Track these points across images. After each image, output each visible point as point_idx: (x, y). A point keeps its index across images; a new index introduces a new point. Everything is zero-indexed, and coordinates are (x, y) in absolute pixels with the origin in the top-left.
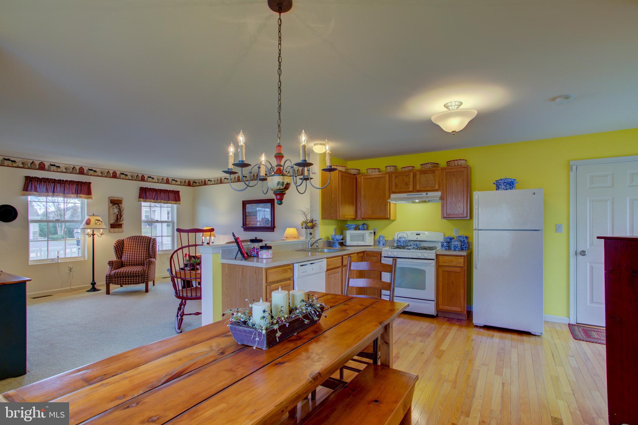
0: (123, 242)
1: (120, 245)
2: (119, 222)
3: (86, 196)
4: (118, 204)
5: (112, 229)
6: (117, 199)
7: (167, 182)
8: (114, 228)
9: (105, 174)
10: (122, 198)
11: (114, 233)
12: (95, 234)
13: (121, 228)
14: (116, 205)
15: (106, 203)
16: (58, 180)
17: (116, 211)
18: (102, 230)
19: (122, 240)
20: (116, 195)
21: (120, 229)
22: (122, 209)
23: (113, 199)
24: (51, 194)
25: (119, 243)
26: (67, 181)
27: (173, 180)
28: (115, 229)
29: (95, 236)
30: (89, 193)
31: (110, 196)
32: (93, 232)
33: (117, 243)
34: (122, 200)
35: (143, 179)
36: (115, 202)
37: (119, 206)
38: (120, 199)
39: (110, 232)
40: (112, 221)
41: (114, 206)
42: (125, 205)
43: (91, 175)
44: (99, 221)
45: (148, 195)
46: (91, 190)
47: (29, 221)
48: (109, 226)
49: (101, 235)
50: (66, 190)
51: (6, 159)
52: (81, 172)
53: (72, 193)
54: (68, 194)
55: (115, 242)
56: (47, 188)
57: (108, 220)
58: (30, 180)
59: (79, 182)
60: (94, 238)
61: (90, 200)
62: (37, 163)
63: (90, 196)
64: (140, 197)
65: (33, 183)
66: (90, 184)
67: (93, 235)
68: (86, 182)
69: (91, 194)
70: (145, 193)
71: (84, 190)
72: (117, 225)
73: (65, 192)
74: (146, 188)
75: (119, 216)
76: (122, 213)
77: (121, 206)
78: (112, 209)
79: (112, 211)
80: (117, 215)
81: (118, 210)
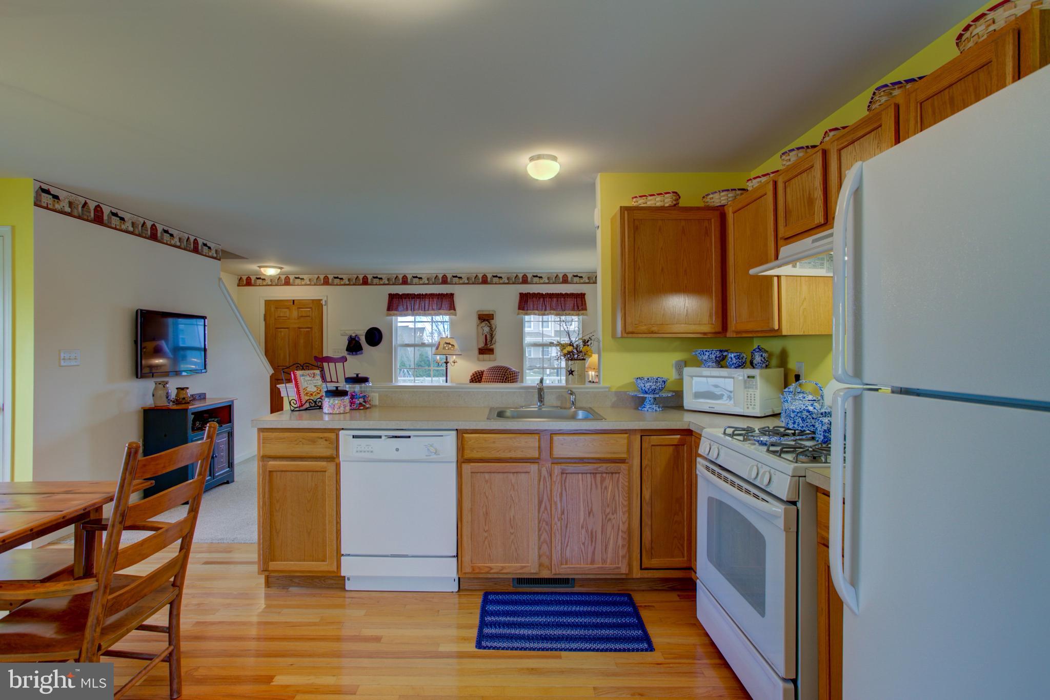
0: (483, 374)
1: (476, 378)
3: (446, 312)
4: (487, 320)
5: (481, 356)
6: (488, 313)
7: (565, 280)
8: (483, 354)
9: (472, 280)
10: (494, 312)
11: (483, 361)
12: (448, 362)
13: (493, 354)
14: (487, 322)
15: (475, 320)
16: (418, 294)
17: (487, 329)
18: (454, 357)
19: (482, 372)
20: (487, 308)
21: (492, 356)
22: (494, 328)
23: (481, 313)
24: (410, 312)
25: (478, 374)
26: (426, 294)
27: (575, 276)
28: (485, 355)
30: (452, 307)
31: (479, 309)
32: (447, 360)
33: (476, 374)
34: (493, 315)
35: (525, 281)
36: (485, 318)
37: (489, 323)
38: (491, 313)
39: (479, 360)
40: (482, 345)
41: (483, 324)
42: (499, 322)
43: (456, 284)
44: (448, 345)
45: (530, 303)
46: (455, 302)
47: (395, 346)
48: (477, 352)
49: (454, 363)
50: (427, 306)
51: (374, 278)
52: (445, 281)
53: (433, 309)
54: (428, 310)
55: (471, 374)
56: (407, 305)
57: (476, 343)
58: (392, 297)
59: (439, 294)
60: (447, 366)
61: (453, 317)
62: (400, 277)
63: (452, 311)
64: (519, 309)
65: (396, 301)
66: (452, 295)
67: (447, 363)
68: (447, 294)
69: (455, 310)
70: (526, 302)
71: (446, 304)
72: (486, 350)
73: (424, 308)
74: (528, 293)
75: (488, 337)
76: (494, 333)
77: (492, 322)
78: (481, 327)
79: (481, 331)
80: (486, 336)
81: (489, 328)
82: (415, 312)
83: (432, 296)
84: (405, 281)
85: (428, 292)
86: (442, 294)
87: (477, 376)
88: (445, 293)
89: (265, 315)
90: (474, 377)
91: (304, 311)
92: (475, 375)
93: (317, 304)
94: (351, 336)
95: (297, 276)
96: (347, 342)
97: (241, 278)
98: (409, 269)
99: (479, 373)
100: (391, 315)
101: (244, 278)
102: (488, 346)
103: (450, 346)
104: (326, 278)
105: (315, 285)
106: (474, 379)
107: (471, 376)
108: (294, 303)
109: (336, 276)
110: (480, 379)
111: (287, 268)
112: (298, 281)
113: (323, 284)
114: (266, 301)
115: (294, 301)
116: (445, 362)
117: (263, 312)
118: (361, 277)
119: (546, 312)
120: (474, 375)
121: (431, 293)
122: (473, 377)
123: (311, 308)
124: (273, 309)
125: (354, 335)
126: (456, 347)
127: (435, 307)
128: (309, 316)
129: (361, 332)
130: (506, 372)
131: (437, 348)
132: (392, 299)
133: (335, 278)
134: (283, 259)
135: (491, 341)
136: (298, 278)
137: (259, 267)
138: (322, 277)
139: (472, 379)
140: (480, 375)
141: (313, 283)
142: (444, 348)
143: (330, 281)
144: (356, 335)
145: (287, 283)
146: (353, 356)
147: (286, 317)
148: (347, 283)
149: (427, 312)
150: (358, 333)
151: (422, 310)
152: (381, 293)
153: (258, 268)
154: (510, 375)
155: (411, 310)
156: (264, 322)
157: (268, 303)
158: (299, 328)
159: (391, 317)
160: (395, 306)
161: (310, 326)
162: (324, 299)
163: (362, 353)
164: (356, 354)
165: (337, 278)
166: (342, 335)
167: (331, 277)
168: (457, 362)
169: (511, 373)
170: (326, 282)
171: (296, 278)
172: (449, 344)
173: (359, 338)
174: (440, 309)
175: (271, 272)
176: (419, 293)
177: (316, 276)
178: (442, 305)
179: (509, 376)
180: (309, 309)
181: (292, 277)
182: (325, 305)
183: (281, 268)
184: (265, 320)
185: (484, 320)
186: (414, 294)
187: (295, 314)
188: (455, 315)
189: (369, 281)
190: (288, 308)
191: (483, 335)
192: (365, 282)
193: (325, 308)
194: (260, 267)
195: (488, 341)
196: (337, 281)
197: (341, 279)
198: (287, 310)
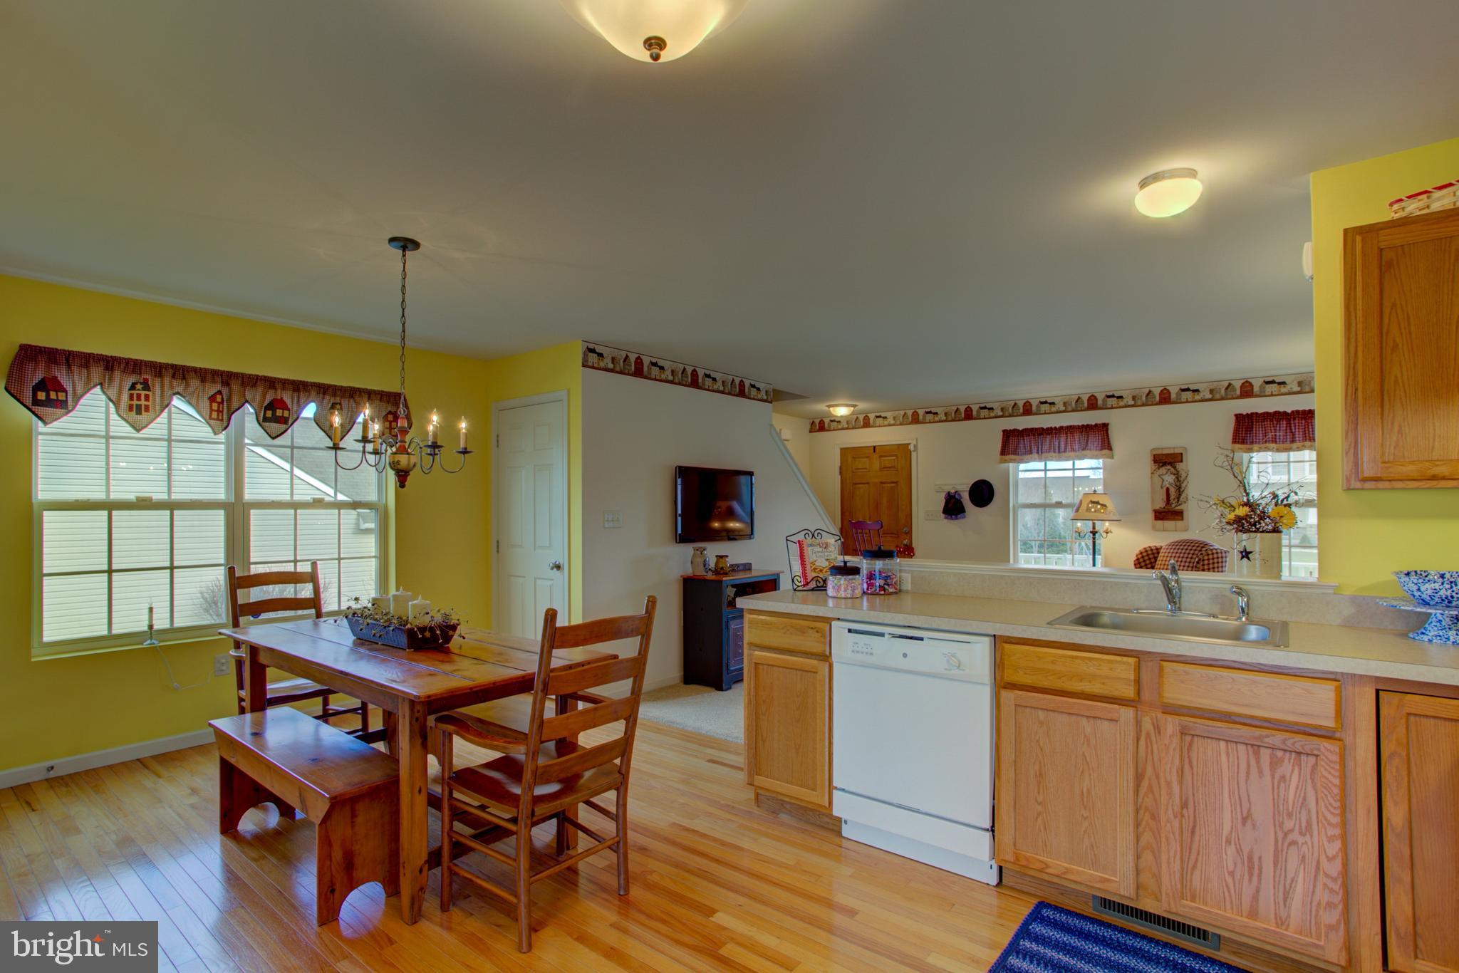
0: (1158, 553)
1: (1146, 558)
2: (1176, 506)
3: (1095, 453)
4: (1170, 464)
5: (1160, 523)
6: (1172, 451)
8: (1162, 519)
9: (1141, 399)
10: (1185, 449)
11: (1164, 530)
12: (1097, 532)
13: (1182, 519)
14: (1169, 467)
15: (1147, 465)
16: (1048, 429)
17: (1170, 479)
18: (1107, 524)
19: (1157, 549)
20: (1169, 444)
21: (1179, 523)
22: (1184, 475)
23: (1159, 452)
24: (1036, 456)
25: (1150, 552)
26: (1061, 428)
28: (1165, 522)
29: (1097, 535)
30: (1106, 445)
31: (1154, 446)
32: (1094, 528)
34: (1182, 454)
35: (1247, 392)
36: (1167, 460)
37: (1175, 467)
38: (1177, 451)
39: (1154, 529)
40: (1160, 504)
41: (1163, 470)
42: (1193, 467)
43: (1112, 408)
44: (1095, 505)
45: (1258, 431)
46: (1111, 440)
47: (1014, 506)
48: (1151, 516)
49: (1107, 533)
50: (1062, 446)
51: (982, 408)
52: (1093, 404)
53: (1073, 450)
54: (1065, 451)
55: (1137, 552)
56: (1031, 446)
57: (1150, 501)
58: (1008, 435)
59: (1083, 426)
60: (1094, 538)
61: (1108, 460)
62: (1021, 404)
63: (1106, 452)
64: (1234, 441)
65: (1012, 440)
66: (1105, 427)
67: (1094, 533)
68: (1096, 425)
69: (1110, 448)
70: (1249, 429)
71: (1094, 440)
72: (1168, 512)
73: (1059, 449)
74: (1252, 414)
75: (1172, 491)
76: (1184, 485)
77: (1180, 466)
78: (1159, 476)
79: (1158, 481)
80: (1168, 490)
81: (1174, 477)
82: (1044, 455)
83: (1070, 429)
84: (1028, 410)
85: (1065, 424)
86: (1088, 425)
87: (1148, 555)
88: (1093, 424)
89: (841, 468)
90: (1143, 557)
91: (888, 461)
92: (1145, 554)
93: (903, 451)
94: (949, 493)
95: (878, 414)
96: (944, 500)
97: (813, 422)
98: (1034, 391)
99: (1152, 550)
100: (1006, 461)
101: (817, 422)
102: (1173, 506)
103: (1099, 507)
104: (915, 414)
105: (901, 424)
106: (1141, 560)
107: (1137, 556)
108: (874, 451)
109: (928, 410)
110: (1153, 560)
111: (862, 406)
112: (880, 421)
113: (912, 423)
114: (841, 449)
115: (874, 447)
116: (1091, 532)
117: (838, 463)
118: (962, 409)
119: (1294, 445)
120: (1141, 553)
121: (1069, 424)
122: (1140, 556)
123: (896, 455)
124: (850, 459)
125: (953, 491)
126: (1110, 506)
127: (1076, 446)
128: (894, 467)
129: (962, 486)
130: (1200, 551)
131: (1077, 510)
132: (1008, 437)
133: (927, 413)
134: (856, 394)
135: (1178, 498)
136: (880, 417)
137: (827, 406)
138: (910, 413)
139: (1138, 559)
140: (1153, 554)
141: (898, 422)
142: (1088, 510)
143: (921, 417)
144: (956, 492)
145: (866, 424)
146: (952, 521)
147: (866, 469)
148: (944, 418)
149: (1063, 455)
150: (959, 488)
151: (1054, 452)
152: (992, 431)
153: (827, 408)
154: (1208, 555)
155: (1038, 453)
156: (840, 477)
157: (844, 451)
158: (882, 483)
159: (1007, 464)
160: (1012, 447)
161: (895, 480)
162: (913, 443)
163: (965, 517)
164: (957, 519)
165: (930, 412)
166: (938, 492)
167: (921, 412)
168: (1111, 532)
169: (1210, 552)
170: (915, 420)
171: (877, 417)
172: (1097, 503)
173: (959, 495)
174: (1084, 449)
175: (841, 411)
176: (1049, 426)
177: (902, 413)
178: (1087, 442)
179: (1206, 558)
180: (894, 458)
181: (872, 416)
182: (914, 451)
183: (854, 406)
184: (841, 473)
185: (1165, 464)
186: (1042, 428)
187: (876, 465)
188: (1112, 457)
189: (975, 413)
190: (868, 457)
191: (1162, 487)
192: (969, 415)
193: (914, 454)
194: (829, 406)
195: (1172, 498)
196: (930, 417)
197: (936, 413)
198: (865, 459)
